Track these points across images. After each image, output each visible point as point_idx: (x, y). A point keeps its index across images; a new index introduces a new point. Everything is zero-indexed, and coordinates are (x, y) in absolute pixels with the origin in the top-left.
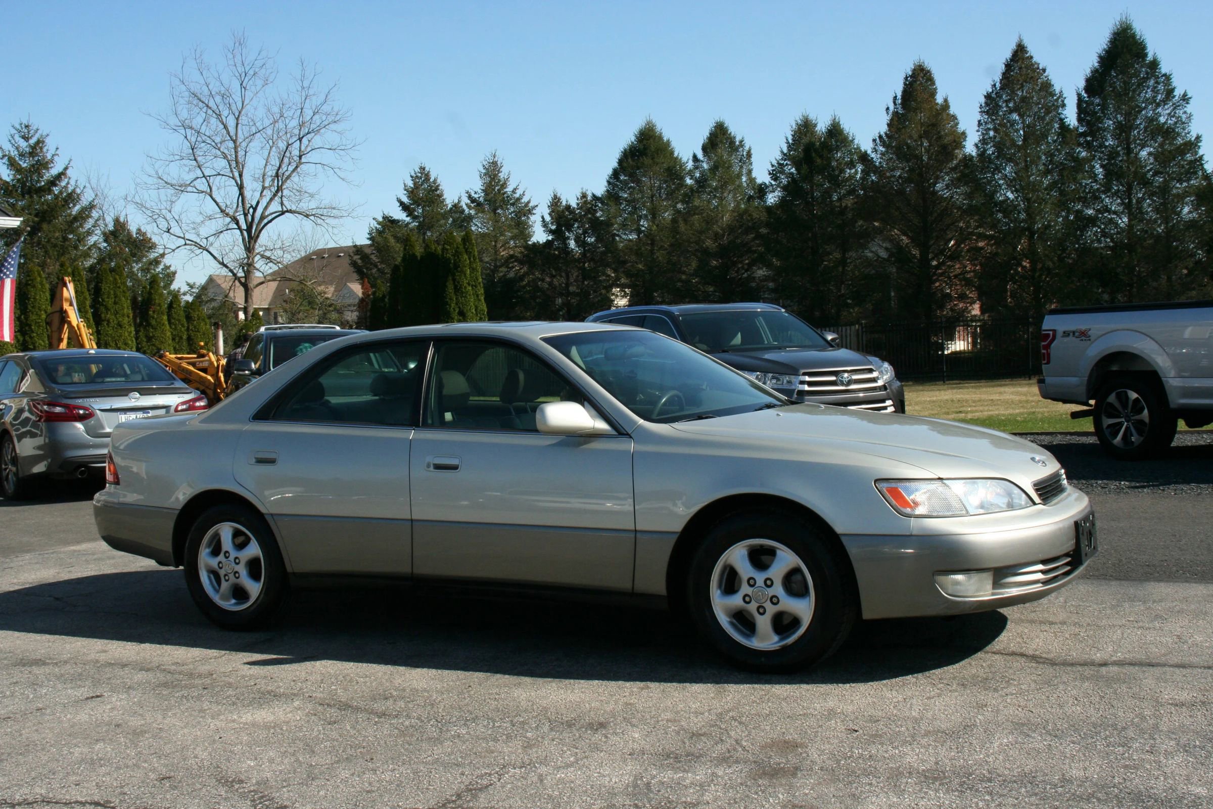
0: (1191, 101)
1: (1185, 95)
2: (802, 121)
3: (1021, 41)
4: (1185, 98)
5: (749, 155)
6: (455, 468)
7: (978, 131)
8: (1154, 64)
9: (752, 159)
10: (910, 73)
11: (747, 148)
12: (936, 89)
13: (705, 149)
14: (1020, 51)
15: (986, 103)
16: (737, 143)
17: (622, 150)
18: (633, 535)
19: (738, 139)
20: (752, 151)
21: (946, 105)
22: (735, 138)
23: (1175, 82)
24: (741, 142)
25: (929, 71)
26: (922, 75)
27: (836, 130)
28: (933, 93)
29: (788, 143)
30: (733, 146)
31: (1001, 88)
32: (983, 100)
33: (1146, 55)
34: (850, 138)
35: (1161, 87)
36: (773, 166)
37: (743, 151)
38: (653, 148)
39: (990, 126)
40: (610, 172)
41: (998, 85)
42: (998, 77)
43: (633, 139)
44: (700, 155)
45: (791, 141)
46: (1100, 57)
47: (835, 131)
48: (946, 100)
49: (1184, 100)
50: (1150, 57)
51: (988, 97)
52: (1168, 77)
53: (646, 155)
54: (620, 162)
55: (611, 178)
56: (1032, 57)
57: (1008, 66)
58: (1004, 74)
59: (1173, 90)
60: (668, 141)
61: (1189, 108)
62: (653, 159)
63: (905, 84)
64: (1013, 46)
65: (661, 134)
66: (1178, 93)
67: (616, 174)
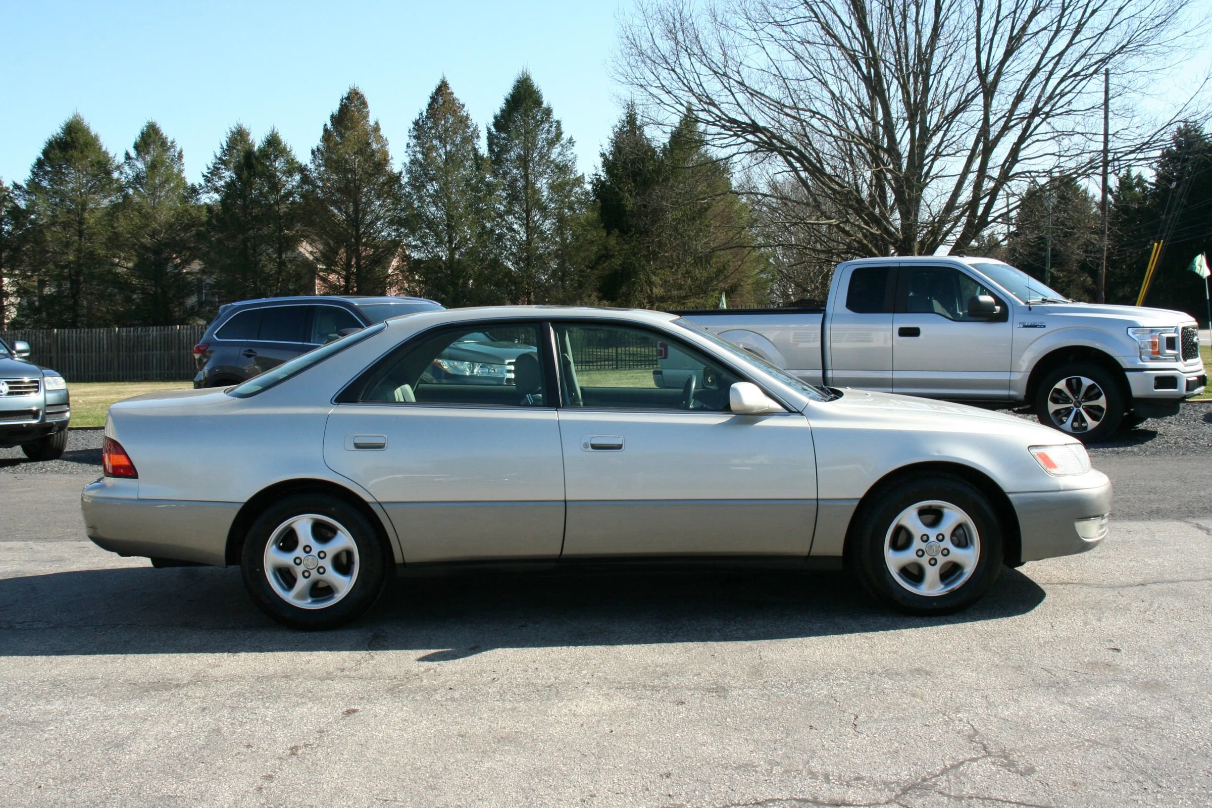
0: (575, 144)
1: (571, 139)
2: (236, 129)
3: (444, 78)
4: (571, 141)
5: (180, 156)
6: (619, 447)
7: (406, 152)
8: (548, 112)
9: (184, 160)
10: (346, 95)
11: (178, 149)
12: (368, 112)
13: (137, 147)
14: (442, 89)
15: (414, 128)
16: (169, 144)
17: (47, 140)
18: (815, 502)
19: (169, 140)
20: (183, 153)
21: (377, 129)
22: (166, 138)
23: (564, 128)
24: (172, 143)
25: (362, 96)
26: (356, 98)
27: (275, 140)
28: (366, 117)
29: (222, 148)
30: (164, 145)
31: (427, 117)
32: (412, 126)
33: (541, 103)
34: (288, 150)
35: (553, 129)
36: (209, 168)
37: (174, 152)
38: (81, 141)
39: (418, 149)
40: (34, 161)
41: (425, 114)
42: (424, 107)
43: (59, 131)
44: (133, 153)
45: (225, 147)
46: (506, 100)
47: (273, 142)
48: (377, 123)
49: (570, 143)
50: (545, 105)
51: (416, 123)
52: (558, 122)
53: (75, 148)
54: (46, 153)
55: (34, 167)
56: (453, 93)
57: (434, 99)
58: (430, 105)
59: (561, 133)
60: (96, 136)
61: (575, 150)
62: (82, 152)
63: (341, 105)
64: (437, 82)
65: (88, 128)
66: (565, 136)
67: (40, 164)
